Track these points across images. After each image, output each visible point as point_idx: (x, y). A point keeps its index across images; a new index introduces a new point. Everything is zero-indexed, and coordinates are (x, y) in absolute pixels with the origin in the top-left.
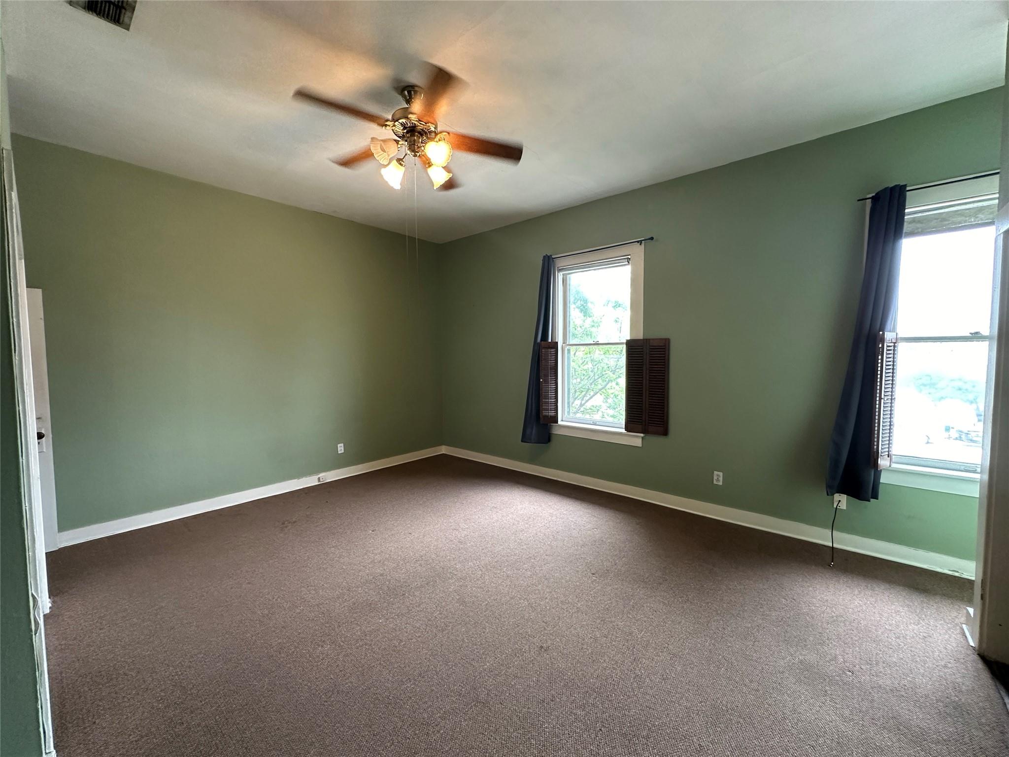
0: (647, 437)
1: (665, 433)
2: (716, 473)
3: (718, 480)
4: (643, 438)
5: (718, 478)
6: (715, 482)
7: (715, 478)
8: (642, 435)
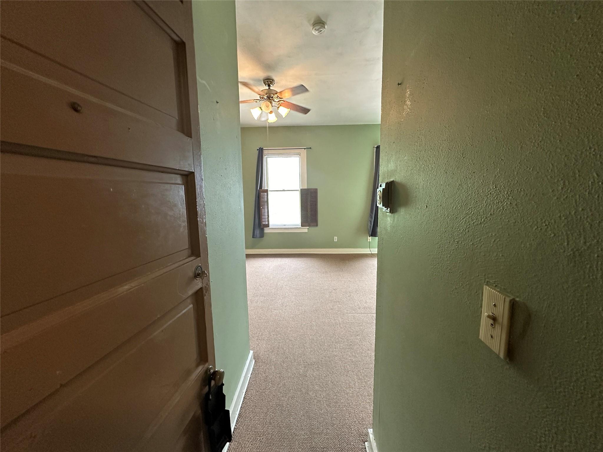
0: (310, 228)
1: (317, 226)
2: (335, 237)
3: (335, 240)
4: (308, 228)
5: (336, 239)
6: (335, 241)
7: (335, 239)
8: (308, 227)
